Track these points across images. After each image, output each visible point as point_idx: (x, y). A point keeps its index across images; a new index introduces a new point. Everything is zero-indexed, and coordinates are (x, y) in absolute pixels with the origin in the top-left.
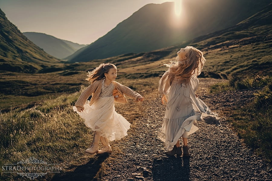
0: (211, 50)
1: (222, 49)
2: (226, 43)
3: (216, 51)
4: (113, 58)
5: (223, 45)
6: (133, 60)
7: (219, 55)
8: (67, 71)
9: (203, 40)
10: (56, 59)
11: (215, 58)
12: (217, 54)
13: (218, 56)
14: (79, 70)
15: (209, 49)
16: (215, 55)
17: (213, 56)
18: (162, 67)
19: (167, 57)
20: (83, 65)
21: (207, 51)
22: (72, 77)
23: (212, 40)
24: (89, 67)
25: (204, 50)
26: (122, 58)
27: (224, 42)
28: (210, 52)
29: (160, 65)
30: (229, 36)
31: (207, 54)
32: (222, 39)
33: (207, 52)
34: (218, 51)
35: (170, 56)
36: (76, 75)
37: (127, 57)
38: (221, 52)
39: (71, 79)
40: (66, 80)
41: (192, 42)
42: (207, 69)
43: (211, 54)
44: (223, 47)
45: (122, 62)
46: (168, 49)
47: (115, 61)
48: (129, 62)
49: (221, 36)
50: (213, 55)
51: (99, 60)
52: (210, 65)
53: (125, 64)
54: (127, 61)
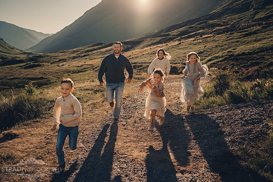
0: (184, 40)
1: (195, 39)
2: (199, 33)
3: (189, 41)
4: (80, 48)
5: (196, 35)
6: (102, 50)
7: (193, 45)
8: (29, 63)
9: (175, 30)
10: (17, 49)
11: (188, 48)
12: (190, 44)
13: (191, 46)
14: (43, 62)
15: (182, 38)
16: (189, 45)
17: (186, 47)
18: (133, 58)
19: (139, 47)
20: (47, 56)
21: (180, 40)
22: (33, 70)
23: (185, 29)
24: (54, 59)
25: (177, 40)
26: (90, 48)
27: (197, 31)
28: (183, 42)
29: (130, 56)
30: (202, 25)
31: (180, 44)
32: (195, 28)
33: (179, 42)
34: (191, 41)
35: (141, 46)
36: (38, 68)
37: (95, 47)
38: (194, 42)
39: (32, 72)
40: (26, 73)
41: (164, 32)
42: (181, 61)
43: (184, 44)
44: (196, 36)
45: (90, 53)
46: (139, 39)
47: (83, 51)
48: (98, 53)
49: (194, 25)
50: (186, 45)
51: (65, 51)
52: (183, 56)
53: (93, 55)
54: (95, 52)
